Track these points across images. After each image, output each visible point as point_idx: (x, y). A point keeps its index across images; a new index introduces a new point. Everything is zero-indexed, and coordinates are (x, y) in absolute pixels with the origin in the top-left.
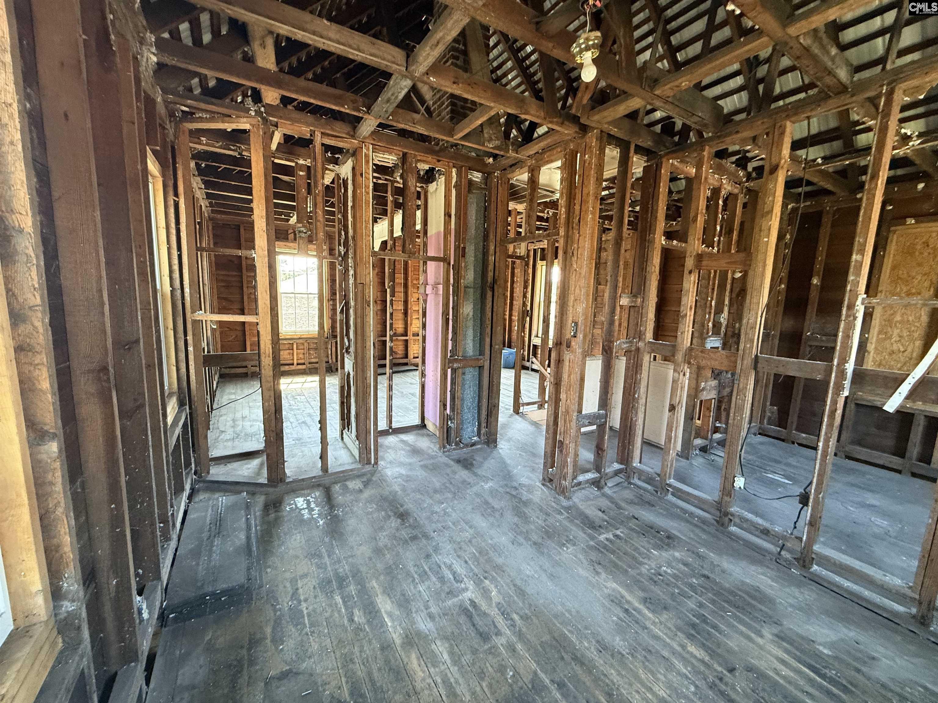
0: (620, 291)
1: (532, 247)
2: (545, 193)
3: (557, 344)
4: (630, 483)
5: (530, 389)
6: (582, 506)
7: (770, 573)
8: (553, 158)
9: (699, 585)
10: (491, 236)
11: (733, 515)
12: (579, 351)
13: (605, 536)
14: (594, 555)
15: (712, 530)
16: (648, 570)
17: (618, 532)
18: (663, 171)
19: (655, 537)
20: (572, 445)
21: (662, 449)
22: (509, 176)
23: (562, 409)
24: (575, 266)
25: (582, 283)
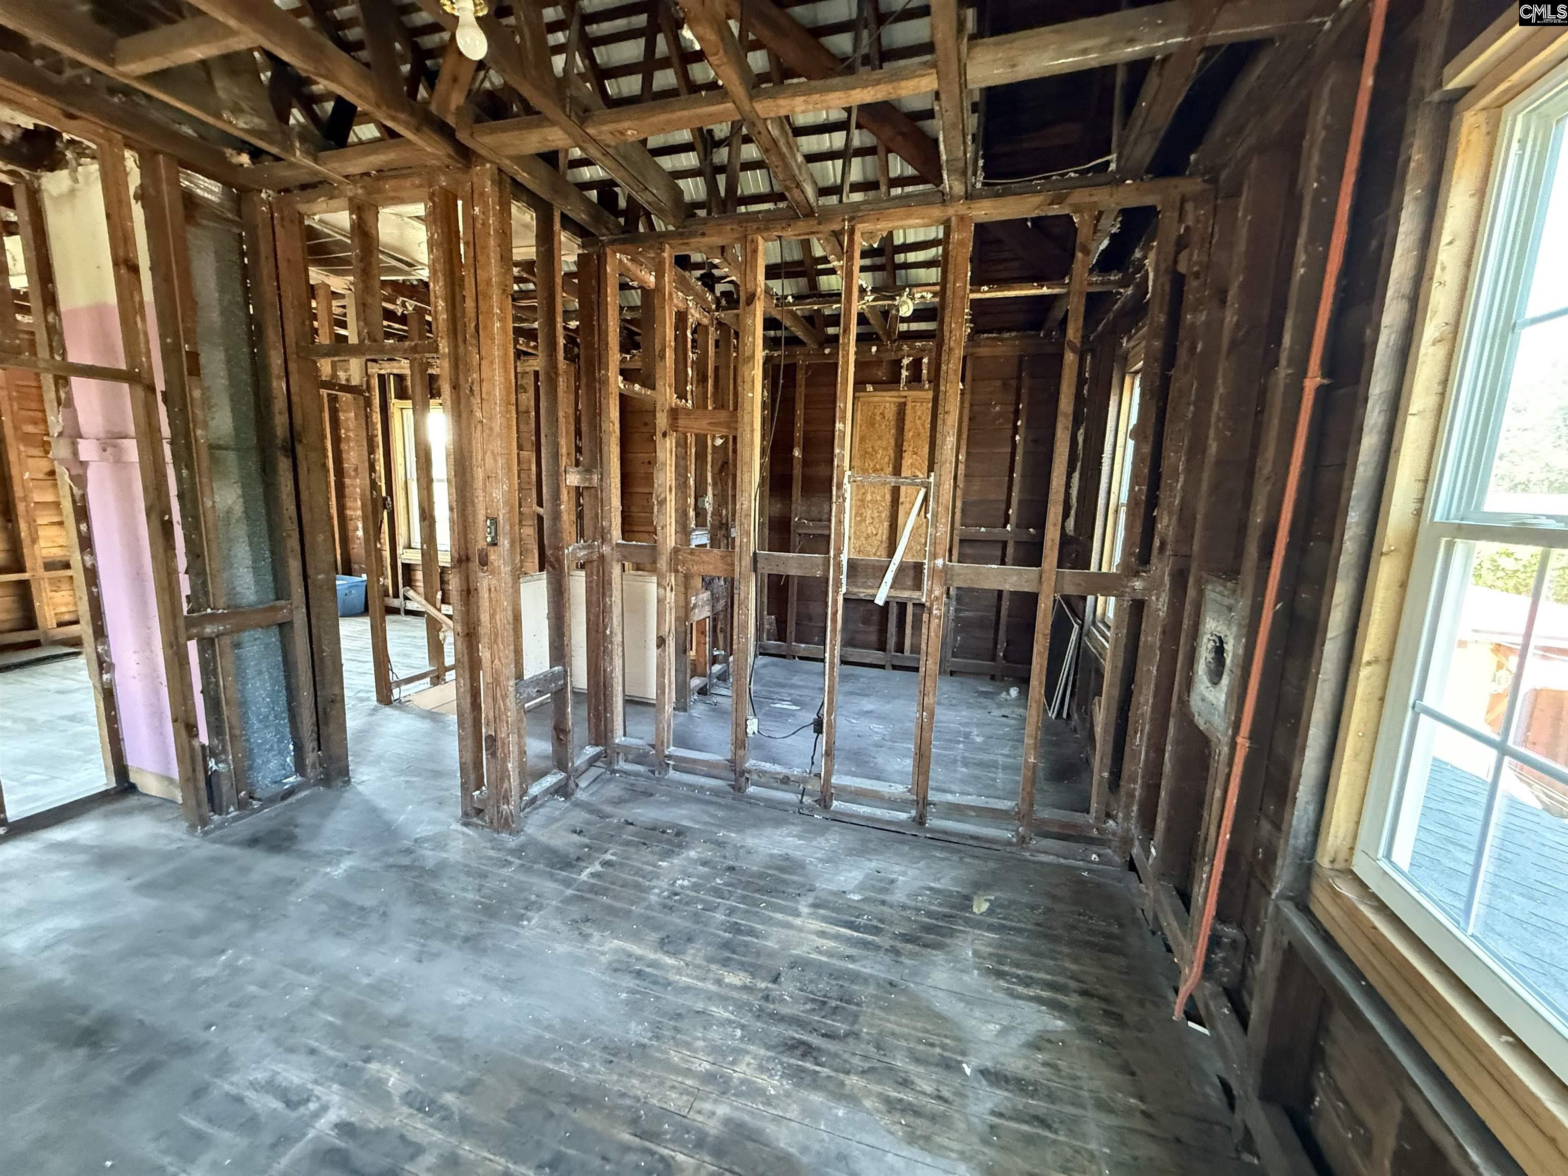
0: (564, 461)
1: (374, 369)
2: (394, 263)
3: (460, 561)
4: (614, 772)
5: (408, 650)
6: (543, 837)
7: (796, 830)
8: (404, 194)
9: (725, 884)
10: (272, 335)
11: (749, 772)
12: (505, 570)
13: (588, 871)
14: (576, 911)
15: (729, 801)
16: (659, 895)
17: (608, 857)
18: (608, 270)
19: (660, 841)
20: (513, 739)
21: (654, 705)
22: (303, 208)
23: (484, 678)
24: (479, 414)
25: (497, 445)
